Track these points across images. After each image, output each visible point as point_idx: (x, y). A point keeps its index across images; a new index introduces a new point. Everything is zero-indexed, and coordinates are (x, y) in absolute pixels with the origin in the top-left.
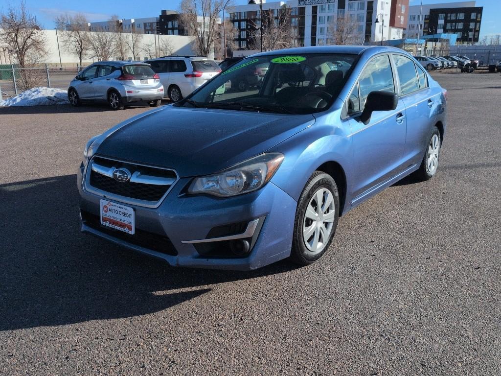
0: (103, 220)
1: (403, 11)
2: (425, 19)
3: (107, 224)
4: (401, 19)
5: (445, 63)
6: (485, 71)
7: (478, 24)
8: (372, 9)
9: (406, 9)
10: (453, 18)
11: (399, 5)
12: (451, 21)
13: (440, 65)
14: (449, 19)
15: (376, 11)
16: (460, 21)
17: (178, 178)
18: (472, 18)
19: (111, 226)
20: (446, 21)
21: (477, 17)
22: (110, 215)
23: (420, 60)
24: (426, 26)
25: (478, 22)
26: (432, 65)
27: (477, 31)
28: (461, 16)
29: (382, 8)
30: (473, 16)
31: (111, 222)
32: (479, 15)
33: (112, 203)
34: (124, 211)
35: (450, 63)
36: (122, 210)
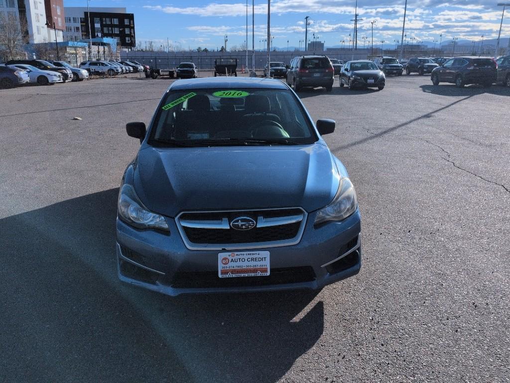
0: (222, 273)
1: (59, 13)
2: (81, 22)
3: (230, 275)
4: (59, 21)
5: (124, 68)
6: (166, 76)
7: (132, 30)
8: (25, 8)
9: (61, 11)
10: (109, 23)
11: (53, 6)
12: (108, 26)
13: (120, 70)
14: (104, 23)
15: (29, 10)
16: (116, 26)
17: (306, 214)
18: (126, 24)
19: (234, 276)
20: (102, 26)
21: (130, 23)
22: (232, 265)
23: (100, 65)
24: (83, 30)
25: (132, 27)
26: (113, 70)
27: (132, 36)
28: (116, 21)
29: (36, 8)
30: (126, 22)
31: (233, 272)
32: (132, 22)
33: (236, 253)
34: (254, 256)
35: (127, 68)
36: (250, 257)
